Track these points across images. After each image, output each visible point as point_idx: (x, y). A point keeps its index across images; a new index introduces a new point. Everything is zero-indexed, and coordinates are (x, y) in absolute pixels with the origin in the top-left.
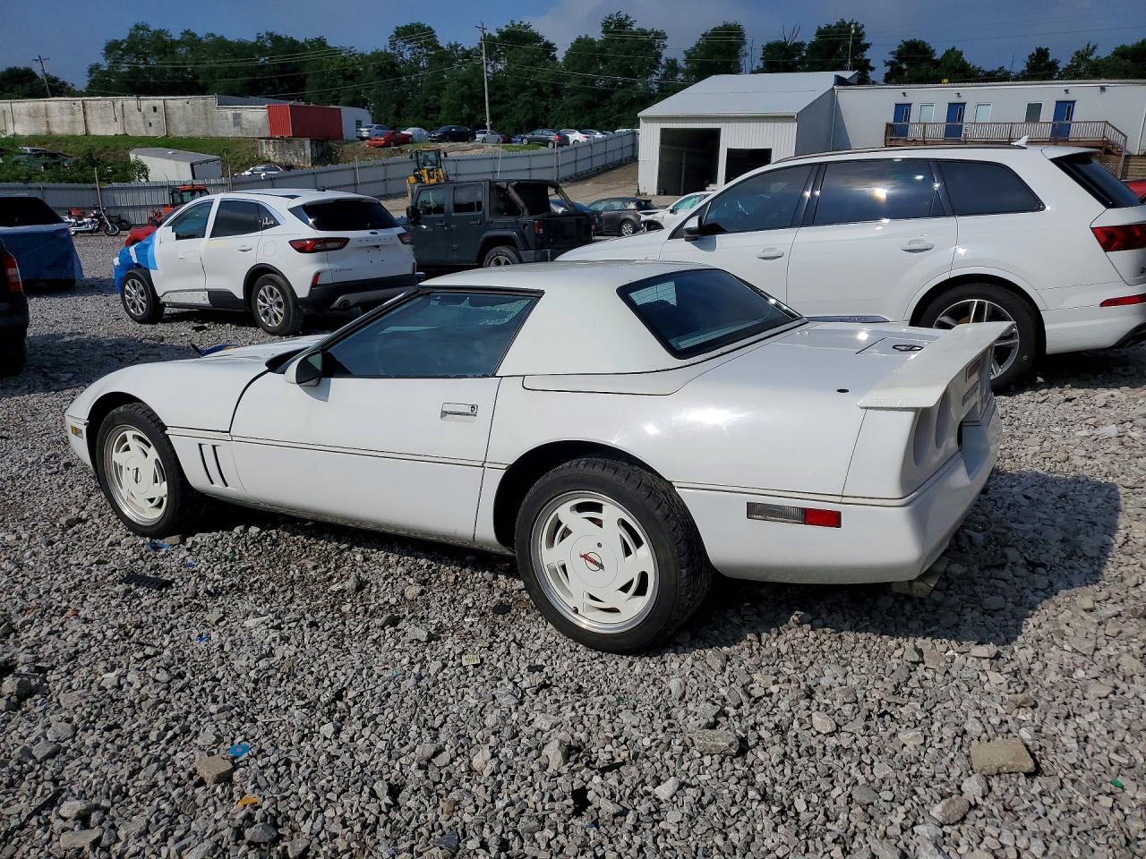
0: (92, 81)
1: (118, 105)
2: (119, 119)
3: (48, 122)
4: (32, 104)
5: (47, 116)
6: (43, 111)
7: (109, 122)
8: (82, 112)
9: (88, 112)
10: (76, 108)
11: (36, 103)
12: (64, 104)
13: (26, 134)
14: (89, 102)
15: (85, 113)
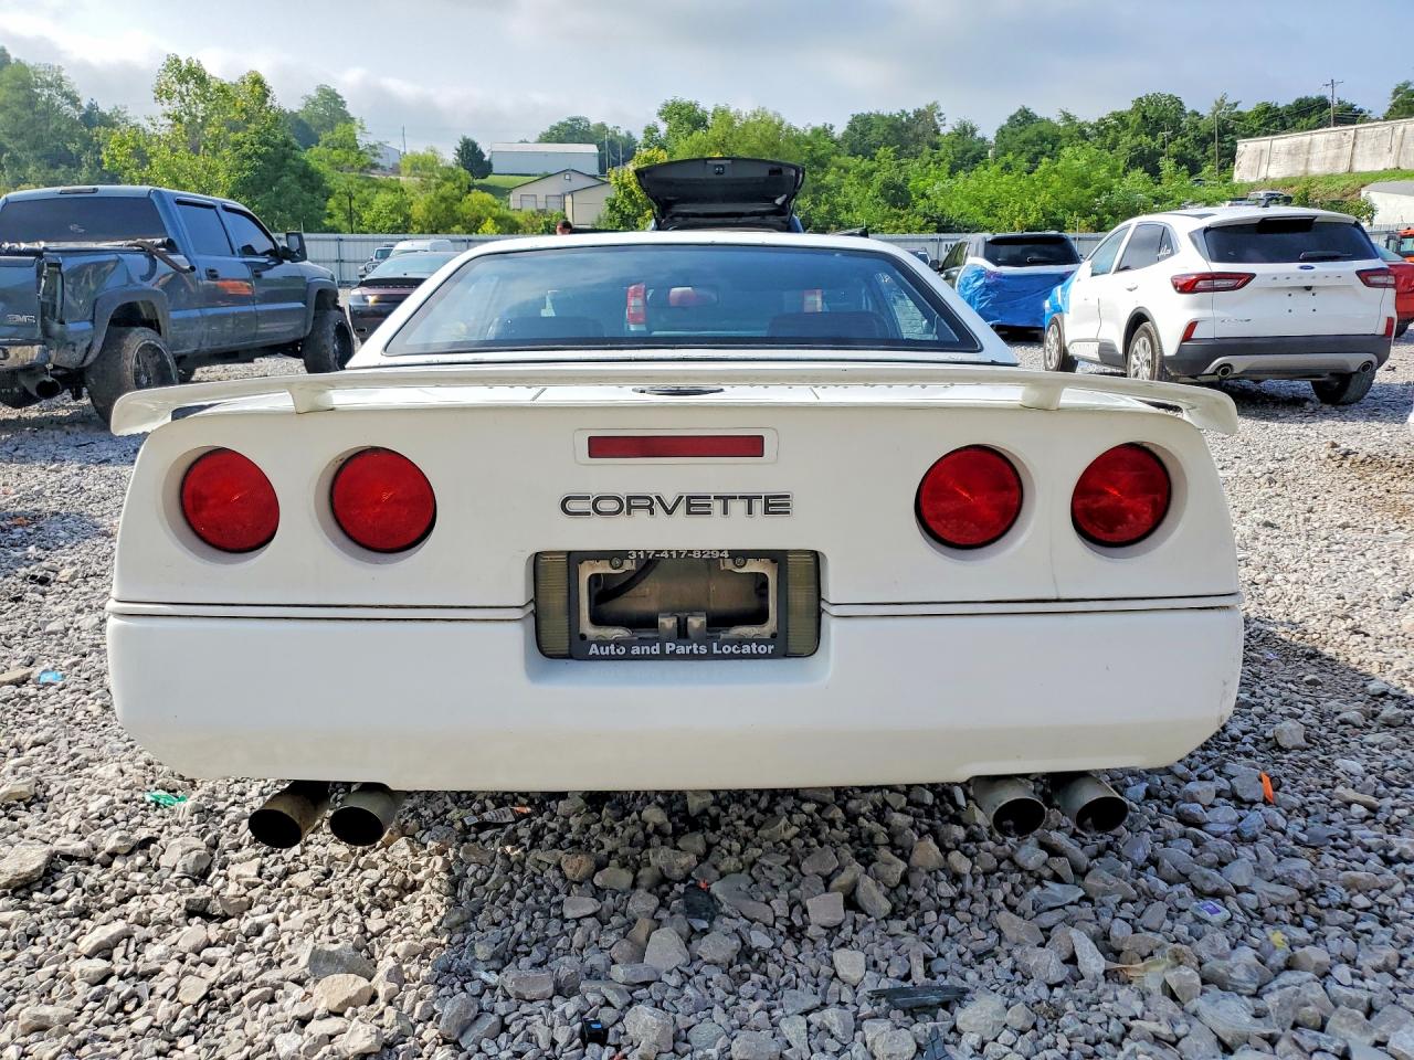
0: (1395, 105)
1: (1399, 131)
2: (1394, 150)
3: (1308, 159)
4: (1294, 139)
5: (1309, 153)
6: (1306, 147)
7: (1381, 155)
8: (1351, 143)
9: (1359, 142)
10: (1345, 139)
11: (1300, 138)
12: (1332, 136)
13: (1279, 176)
14: (1362, 130)
15: (1354, 144)
